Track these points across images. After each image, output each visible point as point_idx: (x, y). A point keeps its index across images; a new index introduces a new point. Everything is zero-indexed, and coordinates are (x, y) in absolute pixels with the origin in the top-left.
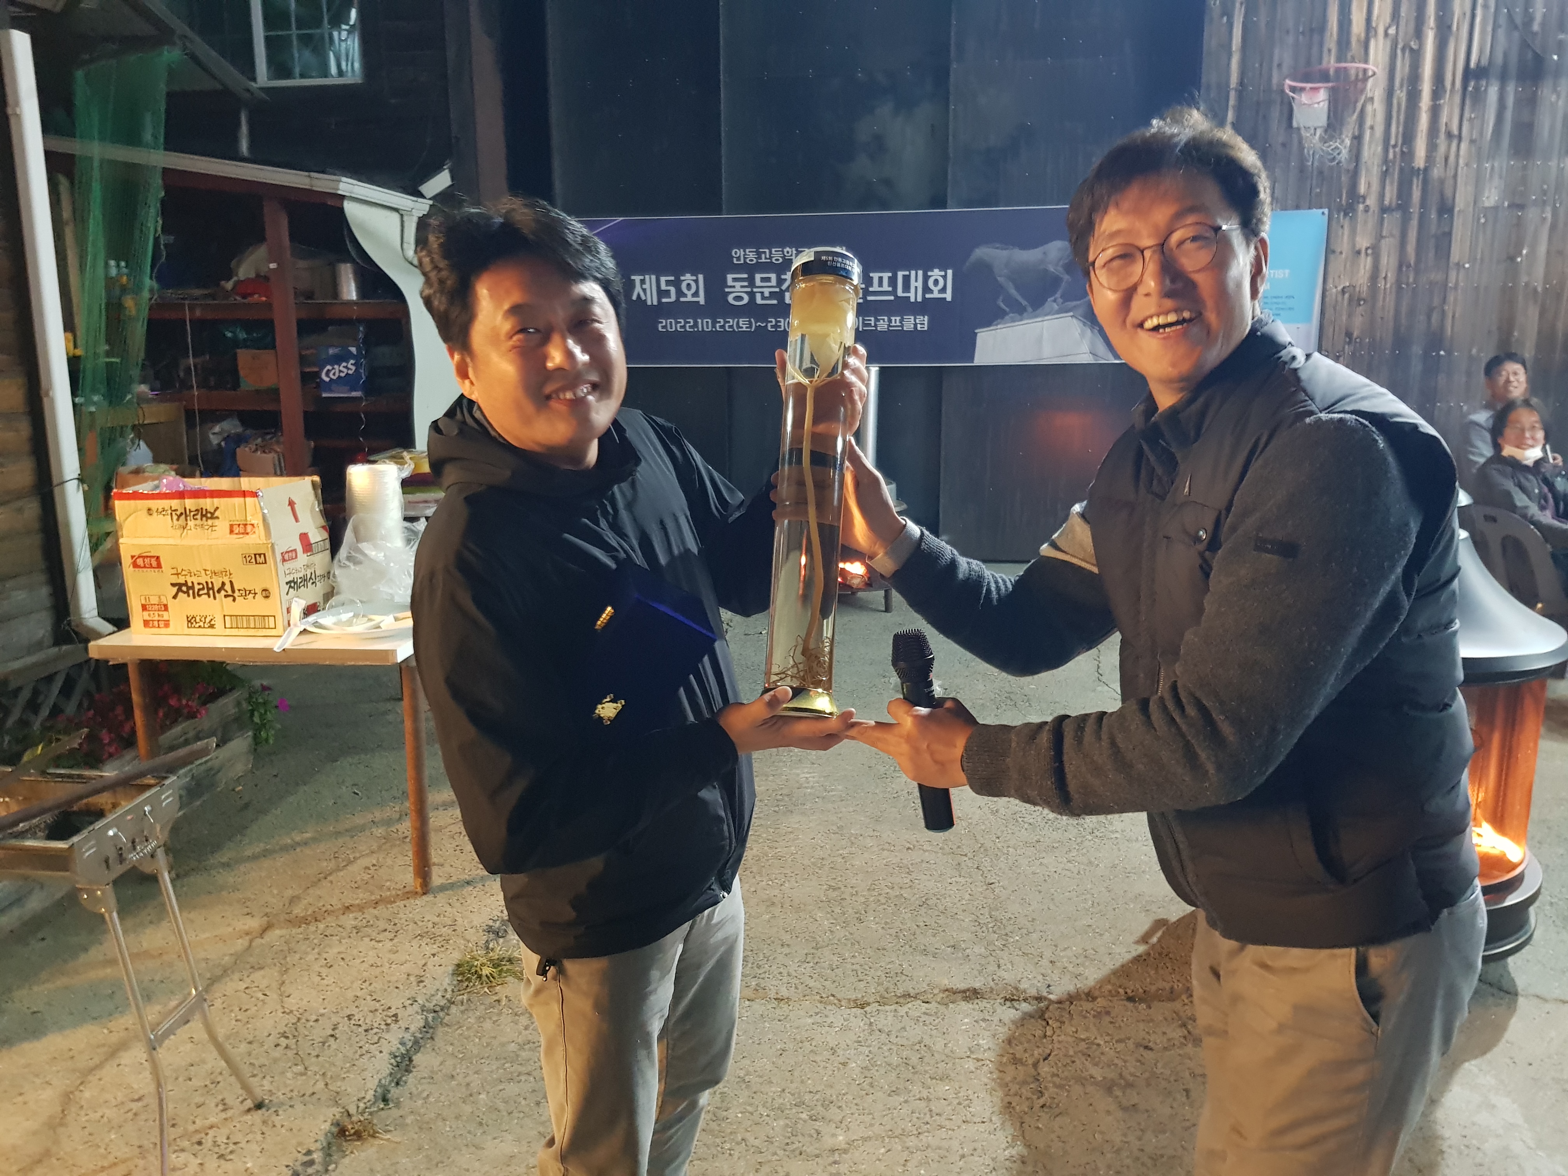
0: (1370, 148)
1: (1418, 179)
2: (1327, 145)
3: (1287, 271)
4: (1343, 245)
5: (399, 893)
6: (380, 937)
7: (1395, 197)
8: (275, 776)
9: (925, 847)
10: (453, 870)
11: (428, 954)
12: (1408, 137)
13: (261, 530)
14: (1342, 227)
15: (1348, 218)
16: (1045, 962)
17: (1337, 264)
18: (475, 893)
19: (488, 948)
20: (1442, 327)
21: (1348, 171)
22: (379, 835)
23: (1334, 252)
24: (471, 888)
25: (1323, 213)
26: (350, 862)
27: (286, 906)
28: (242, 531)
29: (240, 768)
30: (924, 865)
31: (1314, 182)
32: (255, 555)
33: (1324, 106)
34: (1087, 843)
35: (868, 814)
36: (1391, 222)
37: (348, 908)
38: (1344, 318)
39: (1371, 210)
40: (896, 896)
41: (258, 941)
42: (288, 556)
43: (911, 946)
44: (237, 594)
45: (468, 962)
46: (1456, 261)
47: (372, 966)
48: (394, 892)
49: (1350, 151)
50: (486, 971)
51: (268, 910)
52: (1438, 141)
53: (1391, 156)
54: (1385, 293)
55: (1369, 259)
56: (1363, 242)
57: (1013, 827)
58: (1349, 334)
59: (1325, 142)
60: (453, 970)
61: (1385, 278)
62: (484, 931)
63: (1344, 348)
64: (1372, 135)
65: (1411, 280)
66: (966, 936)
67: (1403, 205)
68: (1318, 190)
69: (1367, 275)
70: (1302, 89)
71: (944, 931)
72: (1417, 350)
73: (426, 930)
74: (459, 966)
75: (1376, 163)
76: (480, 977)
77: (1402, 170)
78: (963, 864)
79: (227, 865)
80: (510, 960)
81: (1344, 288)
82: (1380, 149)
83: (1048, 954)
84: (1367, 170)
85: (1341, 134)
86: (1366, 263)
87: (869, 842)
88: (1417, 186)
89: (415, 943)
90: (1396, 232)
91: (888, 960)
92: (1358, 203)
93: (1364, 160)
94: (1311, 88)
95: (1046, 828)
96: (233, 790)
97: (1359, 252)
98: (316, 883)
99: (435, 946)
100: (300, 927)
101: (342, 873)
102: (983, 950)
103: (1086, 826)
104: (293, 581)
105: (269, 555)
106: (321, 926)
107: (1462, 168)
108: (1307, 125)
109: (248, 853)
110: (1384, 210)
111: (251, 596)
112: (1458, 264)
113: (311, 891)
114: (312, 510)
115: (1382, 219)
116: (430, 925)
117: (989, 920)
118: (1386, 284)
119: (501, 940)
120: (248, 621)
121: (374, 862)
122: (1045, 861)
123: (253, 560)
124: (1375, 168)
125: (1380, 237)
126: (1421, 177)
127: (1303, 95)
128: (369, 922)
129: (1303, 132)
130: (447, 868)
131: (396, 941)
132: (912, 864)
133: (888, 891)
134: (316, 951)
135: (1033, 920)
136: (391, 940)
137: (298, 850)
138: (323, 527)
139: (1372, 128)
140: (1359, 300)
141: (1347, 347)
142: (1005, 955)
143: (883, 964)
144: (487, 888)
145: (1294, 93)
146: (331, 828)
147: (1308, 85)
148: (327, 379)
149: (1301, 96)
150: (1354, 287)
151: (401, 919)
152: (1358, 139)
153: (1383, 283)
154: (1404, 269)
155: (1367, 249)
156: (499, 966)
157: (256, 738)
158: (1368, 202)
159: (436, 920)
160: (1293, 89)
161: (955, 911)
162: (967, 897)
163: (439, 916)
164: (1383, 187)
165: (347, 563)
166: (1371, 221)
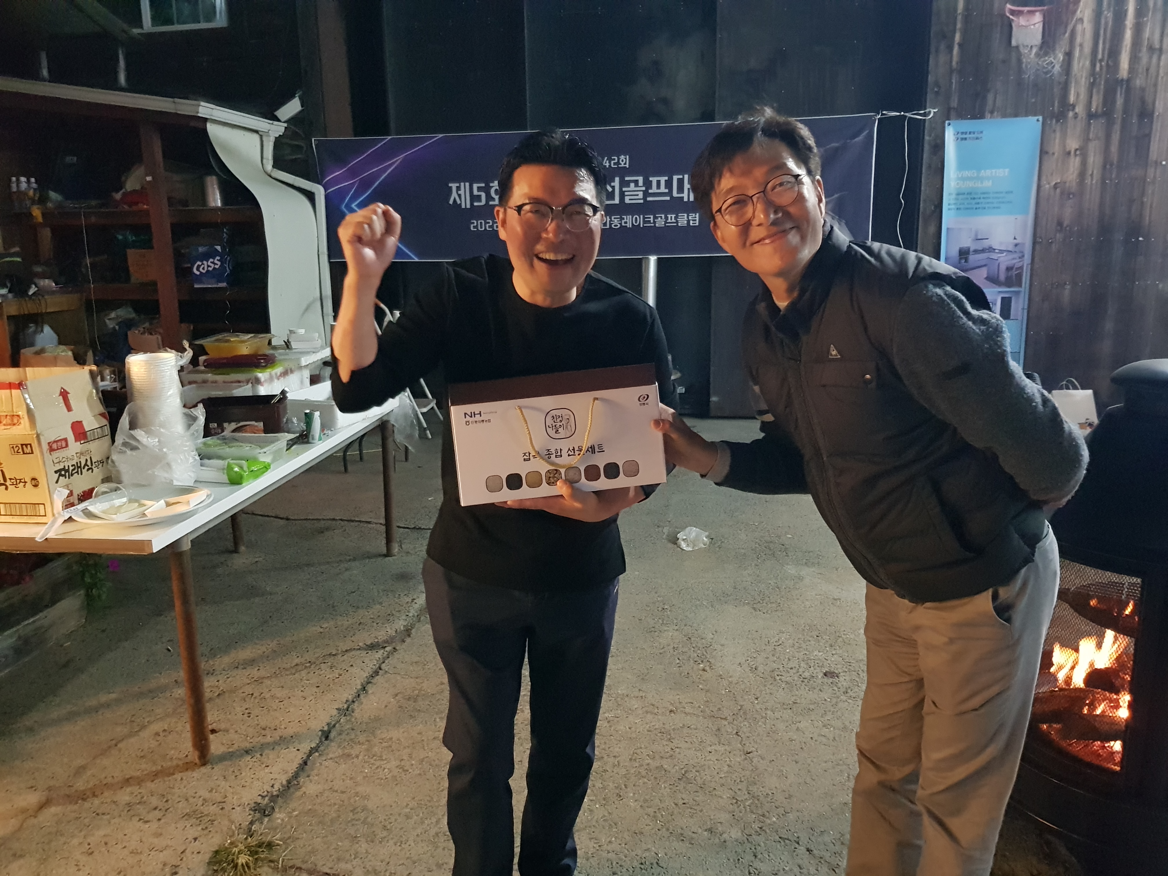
0: (1079, 63)
1: (1121, 88)
2: (1042, 59)
3: (1007, 170)
4: (1056, 147)
5: (180, 763)
6: (150, 817)
7: (1101, 105)
8: (103, 631)
9: (687, 710)
10: (236, 736)
11: (191, 838)
12: (1114, 53)
13: (25, 421)
14: (1054, 131)
15: (1059, 123)
16: (802, 850)
17: (1050, 164)
18: (251, 763)
19: (250, 830)
20: (1141, 215)
21: (1060, 83)
22: (177, 696)
23: (1047, 153)
24: (248, 758)
25: (1038, 120)
26: (143, 727)
27: (71, 779)
28: (9, 422)
29: (72, 624)
30: (685, 730)
31: (1030, 93)
32: (22, 445)
33: (1039, 27)
34: (841, 705)
35: (636, 671)
36: (1097, 127)
37: (127, 781)
38: (1056, 209)
39: (1080, 117)
40: (657, 768)
41: (33, 821)
42: (59, 444)
43: (668, 830)
44: (8, 483)
45: (226, 848)
46: (1154, 158)
47: (131, 853)
48: (175, 763)
49: (1061, 67)
50: (242, 860)
51: (52, 783)
52: (1140, 55)
53: (1098, 69)
54: (1091, 188)
55: (1078, 159)
56: (1073, 144)
57: (771, 687)
58: (1060, 224)
59: (1041, 58)
60: (211, 858)
61: (1092, 175)
62: (251, 809)
63: (1055, 235)
64: (1081, 50)
65: (1113, 176)
66: (724, 817)
67: (1107, 113)
68: (1033, 100)
69: (1076, 173)
70: (1020, 13)
71: (701, 811)
72: (1119, 236)
73: (195, 808)
74: (217, 852)
75: (1084, 75)
76: (236, 866)
77: (1107, 81)
78: (723, 730)
79: (30, 730)
80: (270, 845)
81: (1056, 184)
82: (1088, 63)
83: (804, 840)
84: (1076, 82)
85: (1054, 50)
86: (1075, 163)
87: (635, 704)
88: (1121, 95)
89: (181, 825)
90: (1101, 134)
91: (644, 847)
92: (1068, 110)
93: (1073, 73)
94: (1029, 12)
95: (802, 688)
96: (62, 646)
97: (1069, 153)
98: (104, 753)
99: (200, 828)
100: (76, 803)
101: (132, 740)
102: (740, 834)
103: (840, 685)
104: (64, 469)
105: (35, 445)
106: (96, 801)
107: (1162, 78)
108: (1025, 44)
109: (54, 715)
110: (1091, 116)
111: (22, 484)
112: (1156, 162)
113: (98, 761)
114: (89, 398)
115: (1089, 124)
116: (200, 803)
117: (747, 796)
118: (1092, 180)
119: (266, 819)
120: (21, 509)
121: (166, 728)
122: (801, 725)
123: (20, 450)
124: (1083, 79)
125: (1087, 140)
126: (1125, 86)
127: (1021, 18)
128: (142, 797)
129: (1021, 49)
130: (232, 735)
131: (162, 821)
132: (674, 729)
133: (650, 761)
134: (83, 833)
135: (790, 797)
136: (159, 820)
137: (100, 713)
138: (102, 415)
139: (1081, 45)
140: (1069, 194)
141: (1058, 235)
142: (761, 839)
143: (639, 852)
144: (264, 759)
145: (1012, 15)
146: (136, 689)
147: (1026, 9)
148: (198, 273)
149: (1019, 18)
150: (1065, 183)
151: (173, 794)
152: (1069, 55)
153: (1090, 180)
154: (1108, 167)
155: (1076, 150)
156: (257, 853)
157: (88, 595)
158: (1077, 110)
159: (207, 795)
160: (1013, 12)
161: (713, 785)
162: (726, 768)
163: (211, 791)
164: (1091, 97)
165: (124, 449)
166: (1079, 126)
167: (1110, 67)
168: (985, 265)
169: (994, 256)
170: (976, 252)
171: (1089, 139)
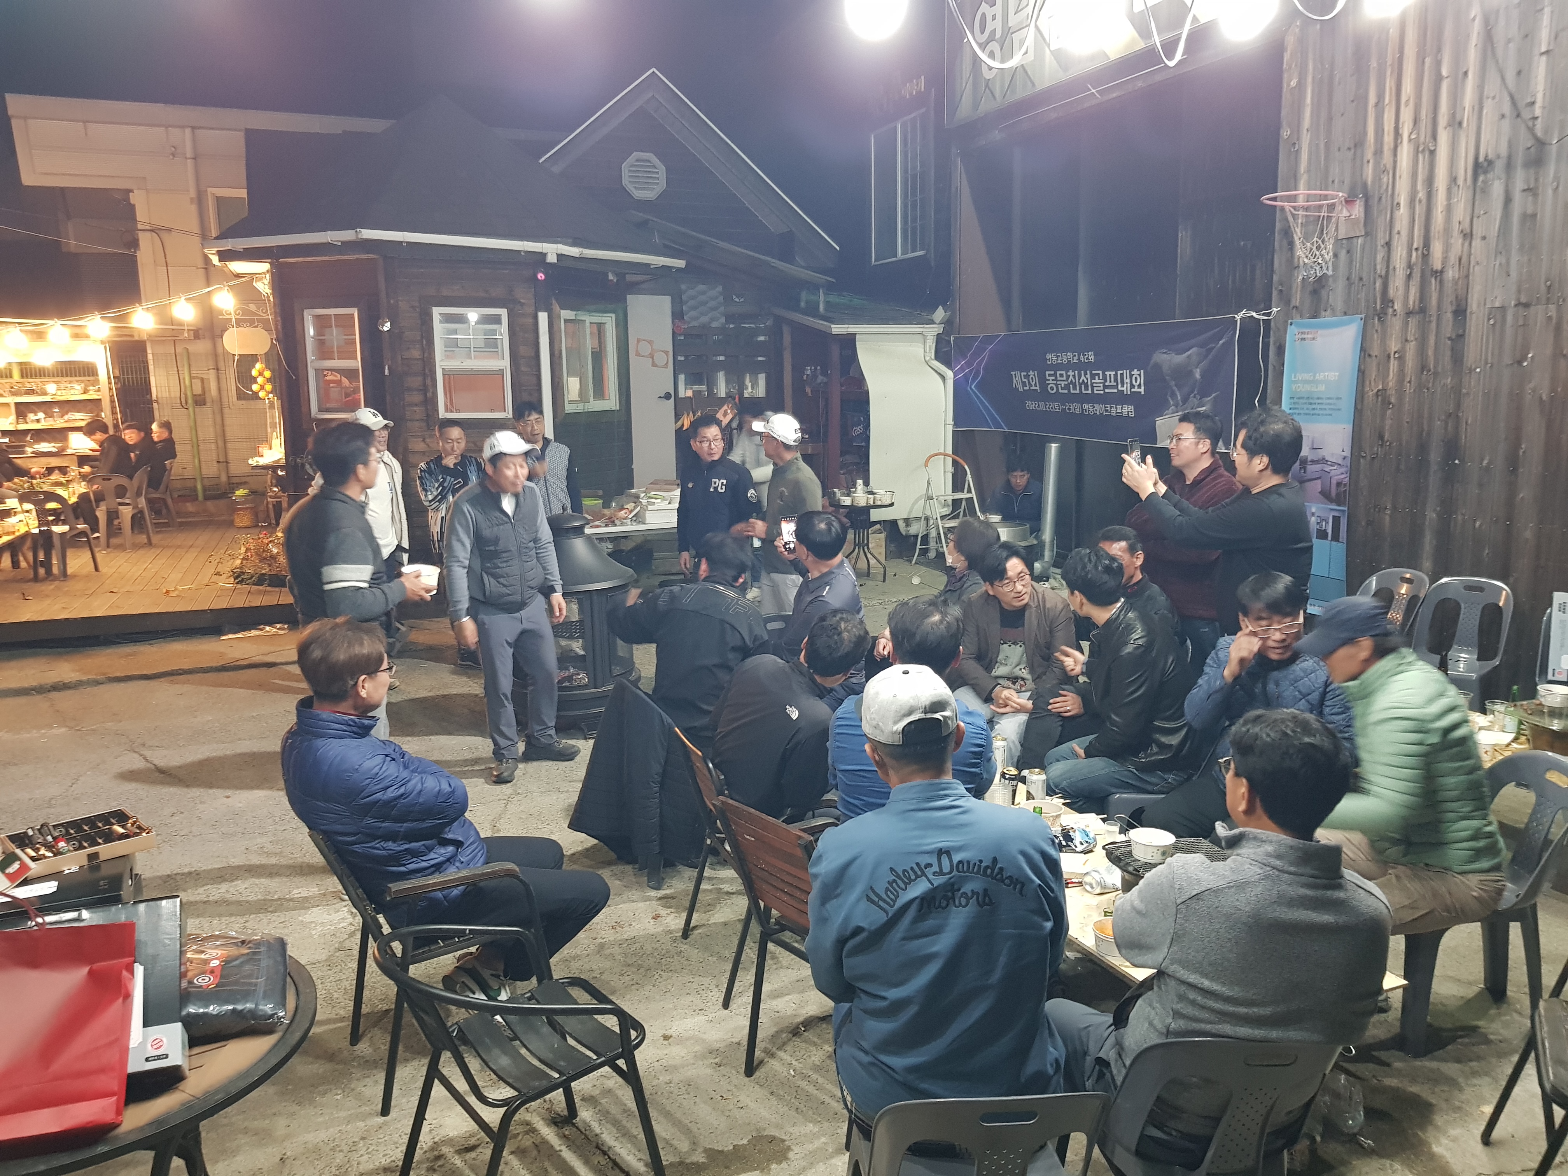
0: (1397, 253)
1: (1436, 280)
4: (1378, 349)
7: (1417, 301)
12: (1428, 239)
14: (1375, 330)
15: (1381, 323)
17: (1373, 367)
20: (1457, 434)
21: (1381, 277)
23: (1370, 356)
25: (1360, 319)
31: (1356, 289)
33: (1361, 217)
36: (1414, 325)
38: (1378, 420)
39: (1399, 314)
49: (1382, 258)
52: (1452, 241)
53: (1414, 259)
54: (1409, 398)
55: (1397, 363)
56: (1392, 346)
58: (1381, 437)
61: (1409, 382)
64: (1399, 239)
65: (1430, 385)
67: (1422, 310)
69: (1396, 379)
72: (1435, 456)
75: (1402, 267)
77: (1422, 272)
81: (1378, 391)
82: (1405, 254)
84: (1395, 275)
86: (1394, 367)
88: (1435, 288)
90: (1418, 335)
92: (1389, 307)
93: (1393, 265)
107: (1474, 267)
110: (1409, 314)
112: (1470, 369)
115: (1407, 323)
118: (1410, 386)
124: (1401, 271)
125: (1405, 341)
126: (1439, 278)
139: (1399, 233)
140: (1389, 403)
141: (1380, 450)
148: (854, 435)
150: (1386, 390)
152: (1388, 245)
153: (1407, 388)
154: (1425, 373)
155: (1395, 353)
158: (1396, 306)
164: (1408, 291)
166: (1399, 325)
167: (1426, 256)
168: (1320, 478)
169: (1327, 469)
170: (1313, 461)
171: (1407, 340)
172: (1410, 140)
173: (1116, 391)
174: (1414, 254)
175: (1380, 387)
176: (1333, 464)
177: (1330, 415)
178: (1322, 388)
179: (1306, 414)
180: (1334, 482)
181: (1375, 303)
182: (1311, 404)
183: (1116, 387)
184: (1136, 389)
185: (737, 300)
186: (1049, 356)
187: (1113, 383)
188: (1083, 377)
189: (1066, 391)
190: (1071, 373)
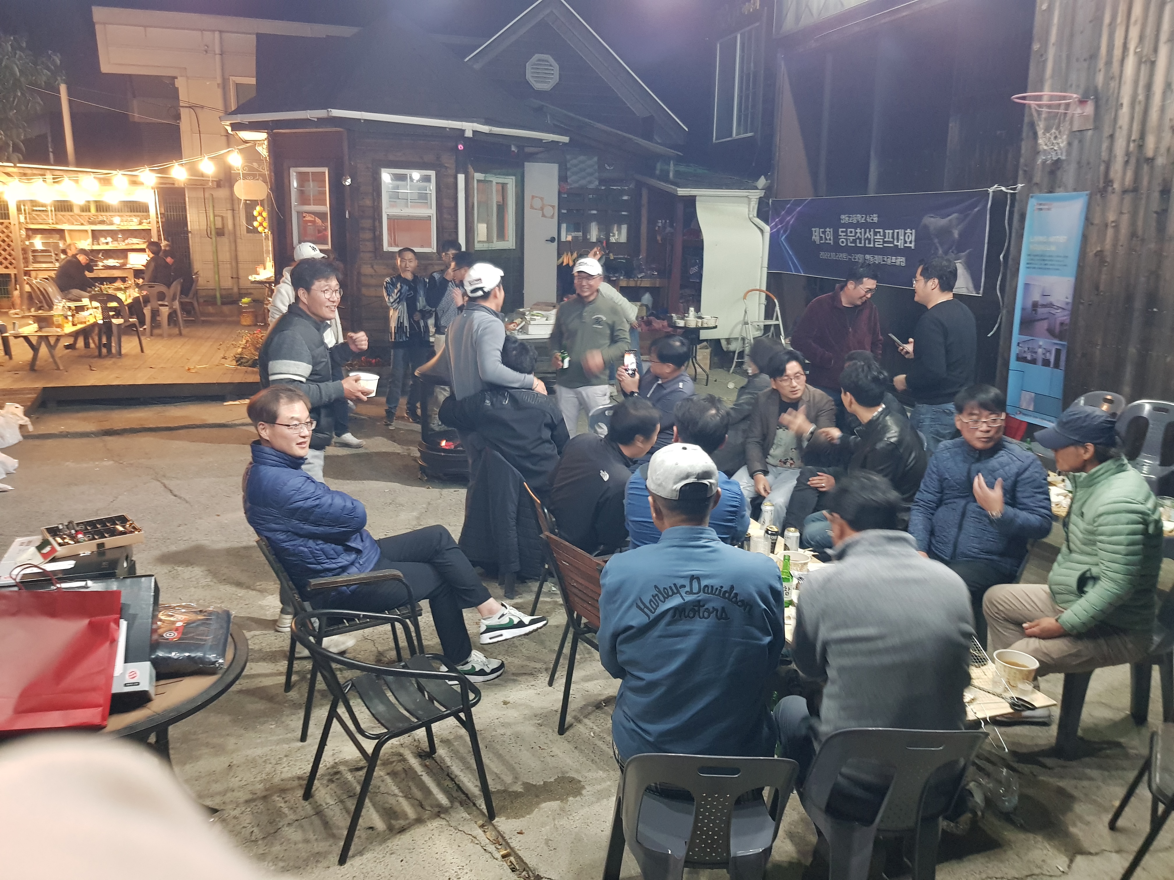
0: (1118, 143)
1: (1148, 166)
4: (1097, 219)
7: (1132, 181)
12: (1144, 133)
14: (1097, 204)
17: (1094, 234)
21: (1105, 162)
23: (1092, 224)
25: (1085, 195)
31: (1085, 171)
36: (1128, 202)
38: (1096, 275)
39: (1116, 192)
53: (1131, 148)
55: (1113, 231)
56: (1110, 217)
58: (1097, 288)
61: (1121, 246)
64: (1121, 134)
65: (1138, 248)
67: (1136, 188)
68: (1087, 177)
69: (1111, 243)
72: (1138, 305)
75: (1121, 155)
77: (1138, 160)
81: (1097, 252)
82: (1125, 144)
84: (1116, 161)
86: (1110, 234)
88: (1147, 172)
90: (1131, 208)
92: (1109, 186)
93: (1114, 153)
110: (1125, 192)
115: (1123, 199)
124: (1121, 158)
126: (1150, 164)
139: (1121, 128)
140: (1105, 262)
150: (1103, 251)
152: (1112, 137)
153: (1120, 250)
154: (1134, 239)
155: (1112, 222)
158: (1115, 185)
164: (1125, 174)
166: (1116, 200)
167: (1141, 147)
168: (1047, 319)
169: (1053, 311)
170: (1042, 306)
171: (1121, 213)
172: (1136, 53)
173: (892, 245)
174: (1132, 145)
175: (1099, 249)
176: (1059, 308)
177: (1057, 269)
178: (1053, 248)
179: (1040, 268)
180: (1058, 322)
181: (1099, 182)
182: (1044, 260)
183: (892, 242)
184: (908, 245)
185: (608, 168)
186: (843, 217)
187: (892, 240)
188: (868, 234)
189: (853, 245)
190: (858, 230)
